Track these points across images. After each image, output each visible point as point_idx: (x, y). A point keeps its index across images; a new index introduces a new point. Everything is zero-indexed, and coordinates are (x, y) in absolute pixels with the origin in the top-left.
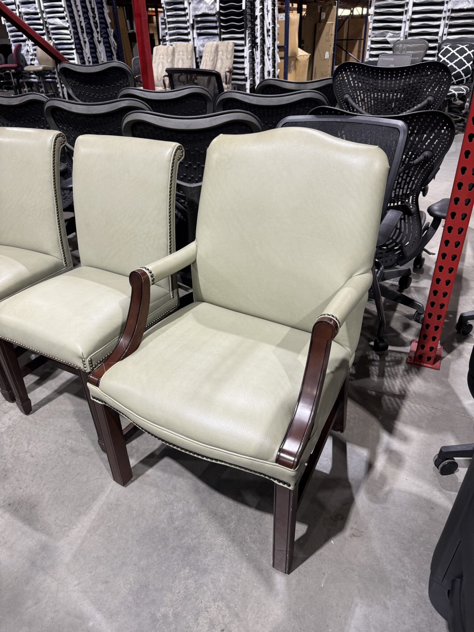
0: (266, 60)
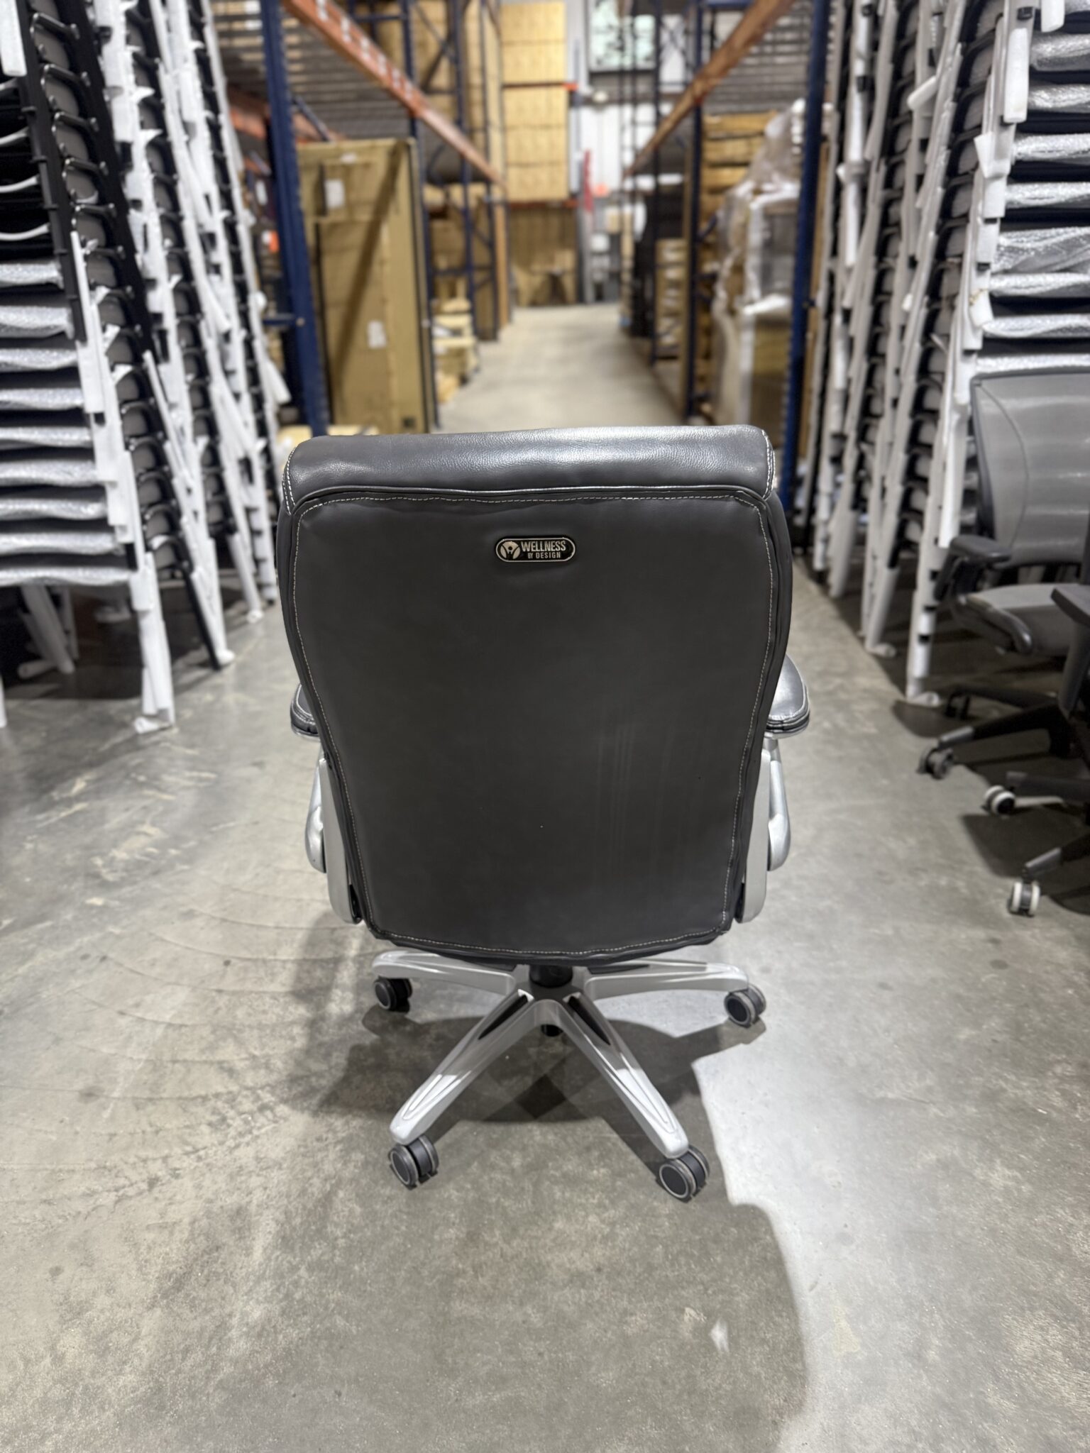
0: (222, 401)
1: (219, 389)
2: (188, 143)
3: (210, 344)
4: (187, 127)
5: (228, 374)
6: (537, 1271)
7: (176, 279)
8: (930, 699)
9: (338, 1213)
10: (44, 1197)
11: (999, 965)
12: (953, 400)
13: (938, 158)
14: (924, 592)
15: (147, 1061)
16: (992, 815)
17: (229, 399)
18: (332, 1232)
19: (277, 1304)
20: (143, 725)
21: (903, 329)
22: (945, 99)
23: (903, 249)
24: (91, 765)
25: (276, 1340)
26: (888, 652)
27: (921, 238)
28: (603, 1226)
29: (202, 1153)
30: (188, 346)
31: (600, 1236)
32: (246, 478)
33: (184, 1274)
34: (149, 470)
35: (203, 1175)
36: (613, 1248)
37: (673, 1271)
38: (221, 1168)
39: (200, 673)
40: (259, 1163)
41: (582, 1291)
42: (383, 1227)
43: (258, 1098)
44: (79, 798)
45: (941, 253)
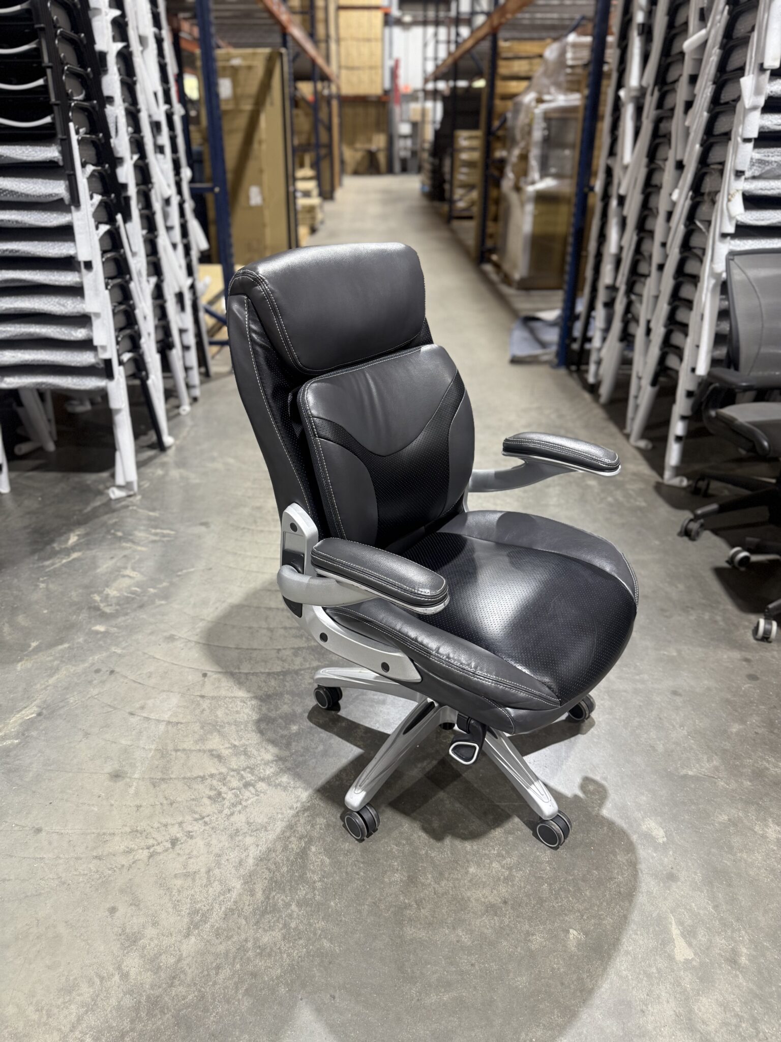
1: (163, 241)
2: (142, 52)
3: (157, 206)
4: (142, 40)
5: (169, 229)
6: (461, 904)
7: (136, 157)
8: (681, 481)
9: (313, 863)
10: (95, 854)
11: (752, 677)
12: (711, 269)
13: (705, 91)
14: (681, 406)
15: (156, 750)
16: (734, 567)
17: (170, 248)
18: (311, 877)
19: (279, 931)
20: (115, 493)
21: (670, 215)
22: (714, 47)
23: (672, 155)
24: (79, 523)
25: (282, 958)
26: (647, 446)
27: (688, 149)
28: (504, 870)
29: (207, 819)
30: (143, 209)
31: (502, 877)
32: (179, 308)
33: (208, 910)
34: (120, 303)
35: (210, 836)
36: (513, 886)
37: (557, 903)
38: (223, 831)
39: (151, 453)
40: (250, 826)
41: (495, 918)
42: (347, 873)
43: (242, 777)
44: (73, 549)
45: (703, 160)
